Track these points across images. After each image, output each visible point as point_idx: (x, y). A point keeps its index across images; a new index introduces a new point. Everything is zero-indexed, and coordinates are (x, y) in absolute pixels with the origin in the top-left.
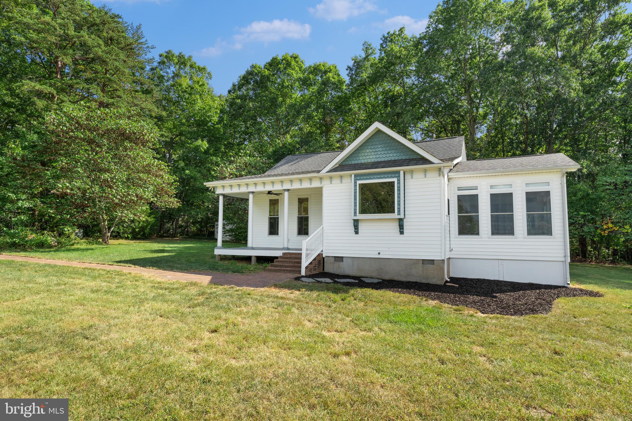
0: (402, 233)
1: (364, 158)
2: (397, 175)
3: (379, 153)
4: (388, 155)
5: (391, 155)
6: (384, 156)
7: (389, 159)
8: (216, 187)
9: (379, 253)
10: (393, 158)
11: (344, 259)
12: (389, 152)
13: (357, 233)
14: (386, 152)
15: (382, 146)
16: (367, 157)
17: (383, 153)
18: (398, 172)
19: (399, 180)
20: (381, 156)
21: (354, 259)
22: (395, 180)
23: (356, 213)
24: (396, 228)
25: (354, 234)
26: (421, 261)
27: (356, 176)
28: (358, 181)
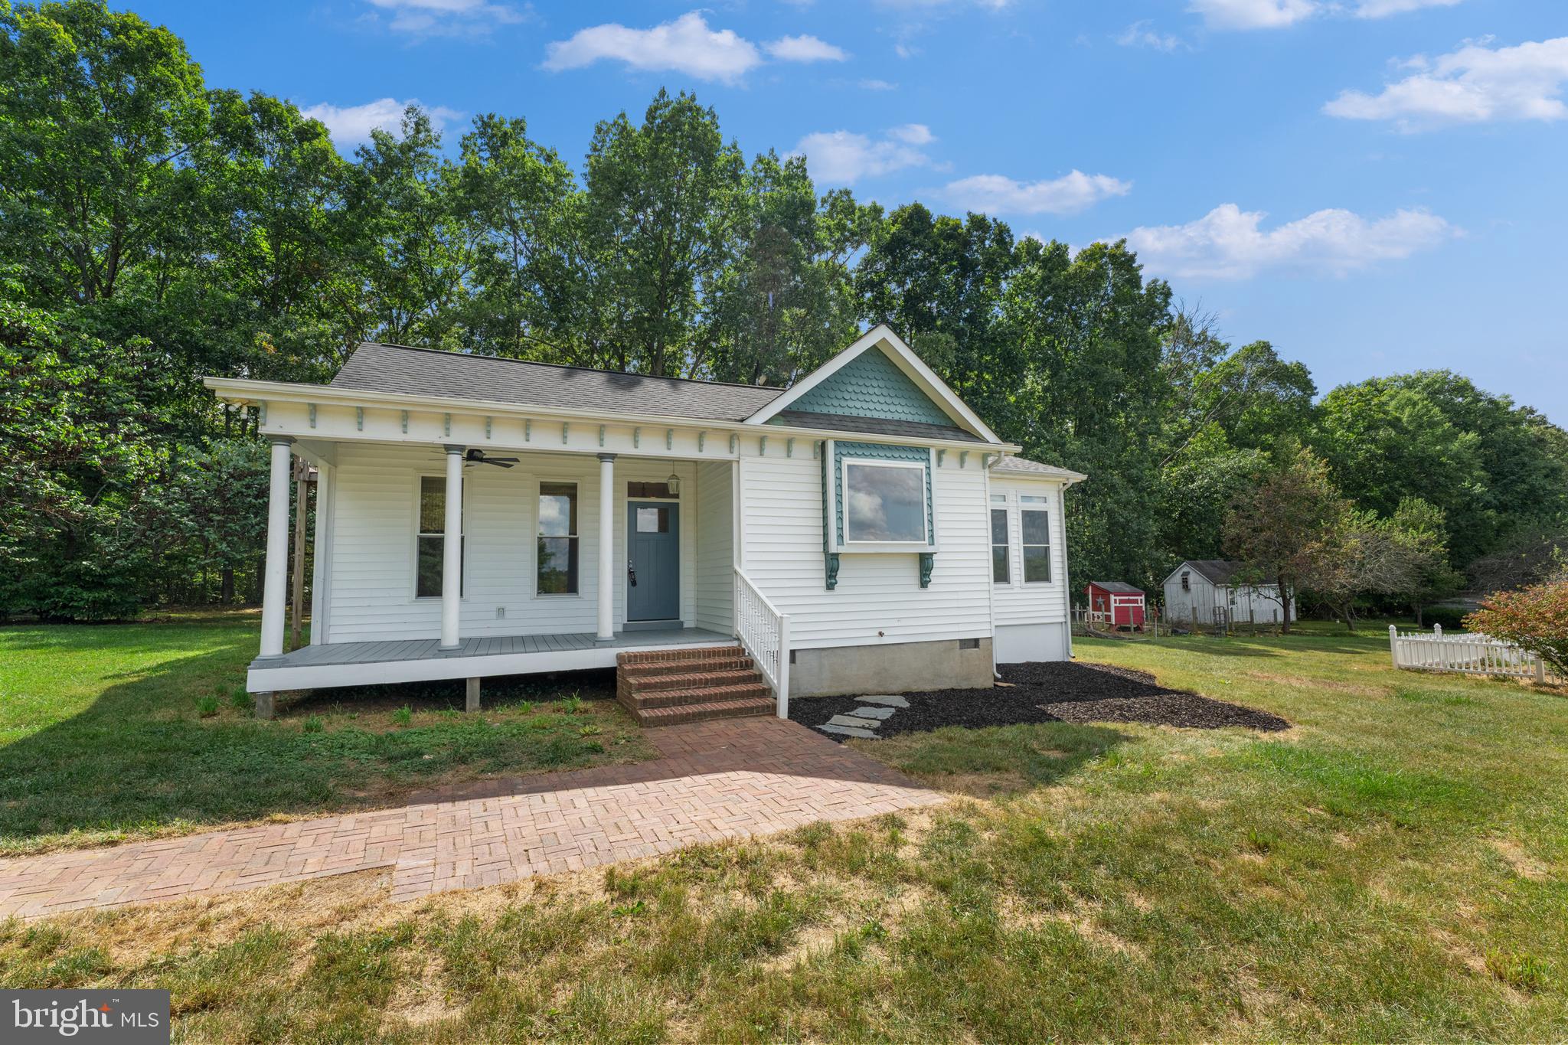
0: (924, 584)
1: (844, 403)
2: (924, 456)
3: (875, 399)
4: (893, 408)
5: (900, 409)
6: (886, 408)
7: (896, 417)
8: (265, 403)
9: (881, 634)
10: (903, 417)
11: (797, 654)
12: (896, 401)
13: (830, 587)
14: (889, 400)
15: (882, 384)
16: (851, 404)
17: (882, 399)
18: (926, 450)
19: (928, 468)
20: (878, 407)
21: (824, 653)
22: (921, 465)
23: (841, 537)
24: (913, 573)
25: (822, 591)
26: (958, 643)
27: (838, 444)
28: (844, 458)
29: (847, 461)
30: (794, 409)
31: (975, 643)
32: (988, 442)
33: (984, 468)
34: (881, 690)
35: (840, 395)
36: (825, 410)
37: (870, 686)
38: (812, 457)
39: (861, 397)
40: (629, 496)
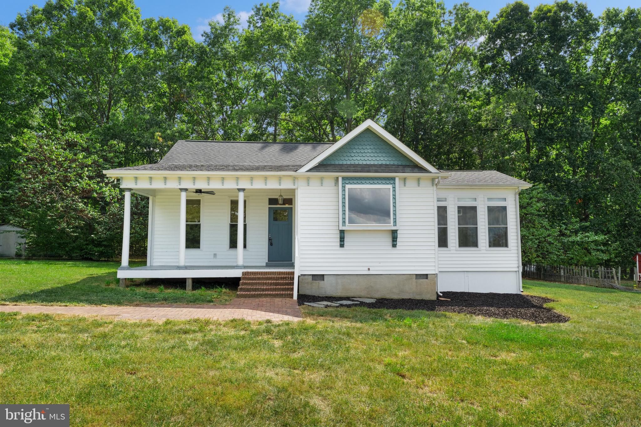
0: (394, 246)
1: (351, 158)
2: (392, 182)
3: (368, 155)
4: (378, 158)
5: (382, 159)
6: (374, 158)
7: (380, 163)
8: (122, 178)
9: (369, 269)
10: (384, 163)
11: (325, 276)
12: (380, 155)
13: (342, 246)
14: (376, 155)
15: (372, 147)
16: (355, 158)
17: (372, 155)
18: (393, 179)
19: (394, 188)
20: (370, 158)
21: (338, 277)
22: (390, 187)
23: (344, 222)
24: (388, 240)
25: (338, 248)
26: (415, 276)
27: (344, 178)
28: (346, 185)
29: (348, 187)
30: (325, 163)
31: (426, 276)
32: (431, 172)
33: (433, 186)
34: (369, 296)
35: (349, 155)
36: (341, 163)
37: (363, 294)
38: (334, 185)
39: (360, 155)
40: (269, 204)
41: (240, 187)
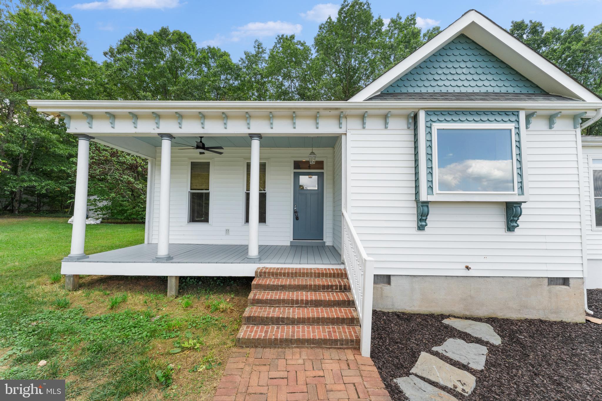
0: (511, 229)
1: (434, 83)
2: (513, 118)
3: (463, 77)
4: (480, 83)
5: (487, 83)
6: (473, 83)
8: (68, 115)
9: (468, 268)
11: (392, 278)
12: (483, 77)
13: (421, 228)
14: (476, 77)
16: (440, 83)
17: (470, 77)
18: (515, 113)
19: (517, 128)
20: (466, 83)
21: (415, 279)
22: (511, 126)
23: (431, 188)
24: (499, 221)
25: (415, 231)
26: (545, 280)
27: (429, 112)
28: (434, 124)
29: (436, 126)
30: (391, 91)
31: (565, 281)
32: (583, 99)
33: (575, 128)
34: (468, 313)
35: (430, 77)
36: (417, 90)
37: (457, 309)
38: (406, 127)
39: (450, 77)
40: (295, 168)
41: (253, 131)
